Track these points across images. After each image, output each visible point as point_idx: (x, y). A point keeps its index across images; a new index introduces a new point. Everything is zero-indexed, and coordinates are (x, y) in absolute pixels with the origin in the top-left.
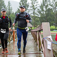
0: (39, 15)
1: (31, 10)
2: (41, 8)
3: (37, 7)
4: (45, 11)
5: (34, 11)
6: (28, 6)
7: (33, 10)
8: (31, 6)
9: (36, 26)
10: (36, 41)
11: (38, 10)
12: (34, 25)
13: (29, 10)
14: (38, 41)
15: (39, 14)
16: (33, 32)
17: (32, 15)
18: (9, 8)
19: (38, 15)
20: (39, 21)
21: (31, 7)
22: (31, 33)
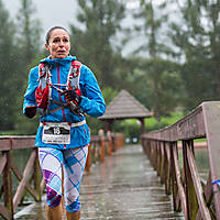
0: (179, 55)
1: (138, 29)
2: (186, 17)
3: (166, 18)
4: (210, 34)
5: (153, 35)
6: (122, 9)
7: (149, 31)
8: (137, 12)
10: (171, 190)
12: (158, 108)
13: (128, 30)
14: (181, 189)
15: (177, 50)
16: (153, 144)
17: (146, 55)
18: (27, 23)
19: (174, 55)
20: (179, 84)
21: (136, 16)
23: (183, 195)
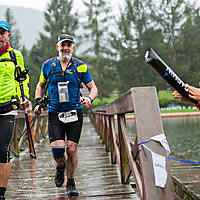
0: (116, 54)
1: (87, 36)
2: (120, 28)
4: (137, 40)
5: (97, 40)
6: (76, 22)
7: (95, 38)
8: (86, 24)
9: (105, 92)
10: (110, 149)
11: (112, 35)
12: (101, 91)
13: (80, 37)
14: (117, 148)
15: (114, 51)
16: (97, 116)
17: (92, 54)
19: (112, 54)
20: (115, 75)
21: (85, 28)
22: (89, 120)
23: (118, 152)
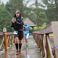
14: (45, 49)
17: (34, 7)
19: (43, 7)
20: (45, 16)
22: (32, 37)
